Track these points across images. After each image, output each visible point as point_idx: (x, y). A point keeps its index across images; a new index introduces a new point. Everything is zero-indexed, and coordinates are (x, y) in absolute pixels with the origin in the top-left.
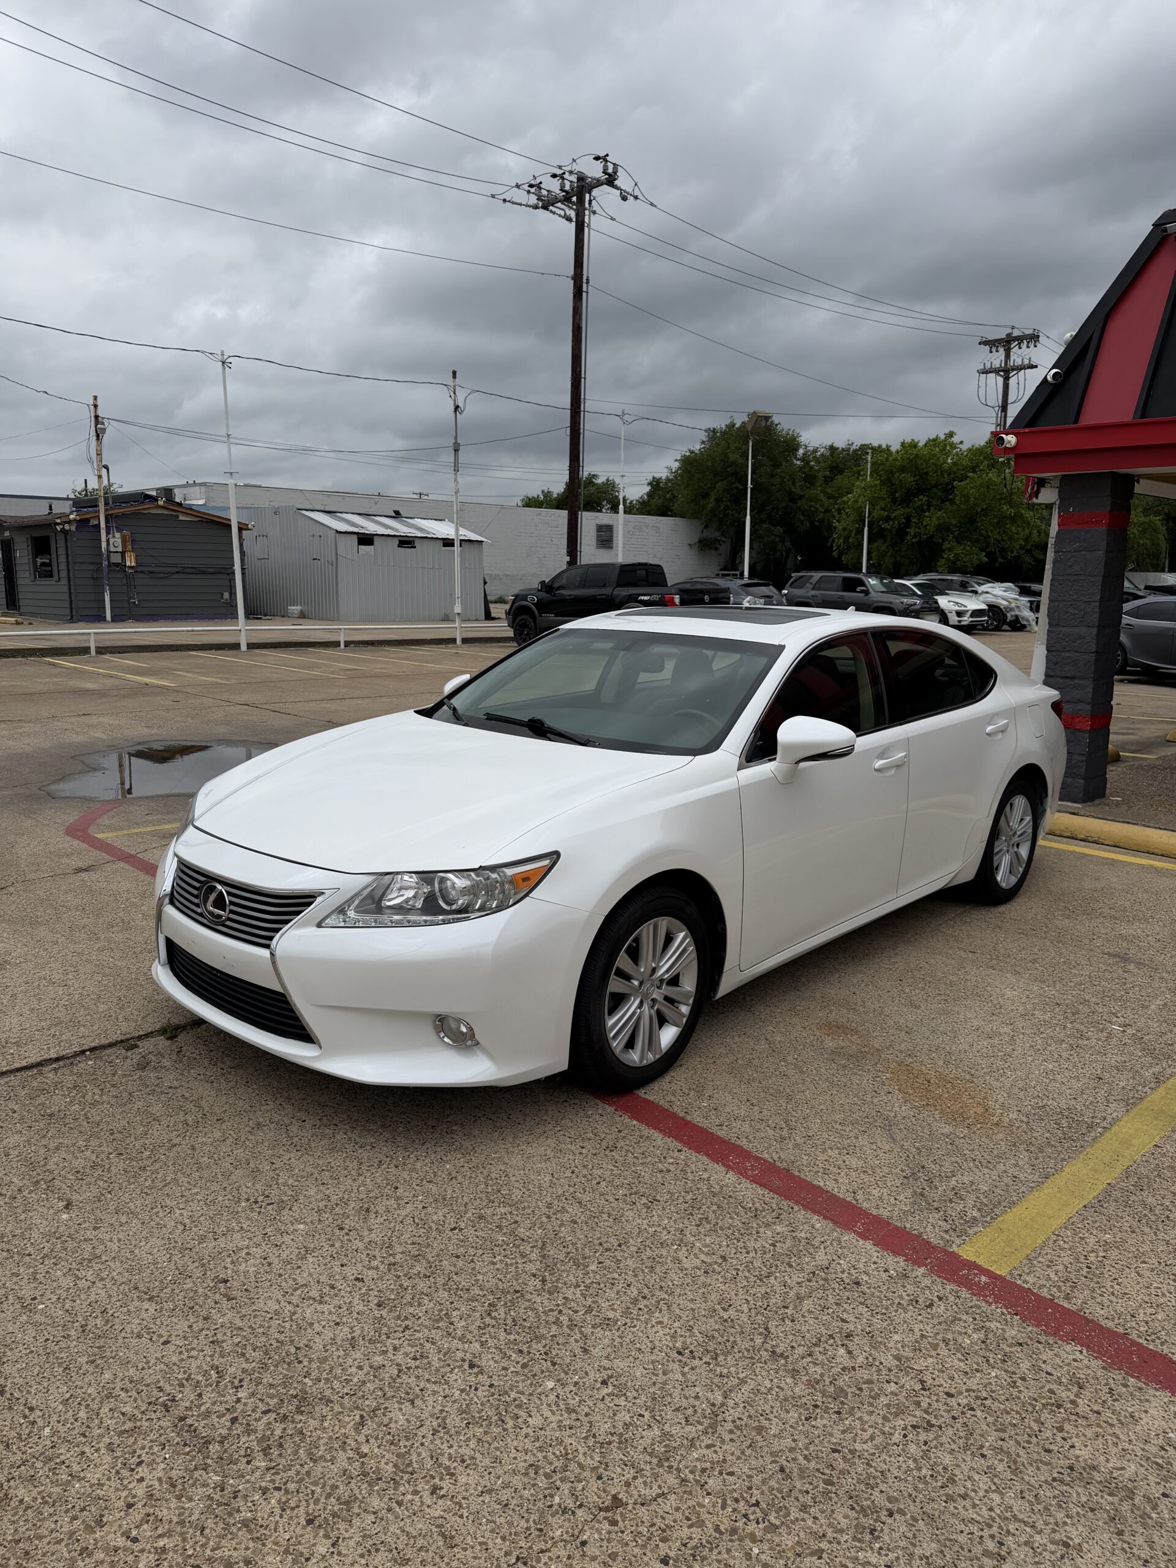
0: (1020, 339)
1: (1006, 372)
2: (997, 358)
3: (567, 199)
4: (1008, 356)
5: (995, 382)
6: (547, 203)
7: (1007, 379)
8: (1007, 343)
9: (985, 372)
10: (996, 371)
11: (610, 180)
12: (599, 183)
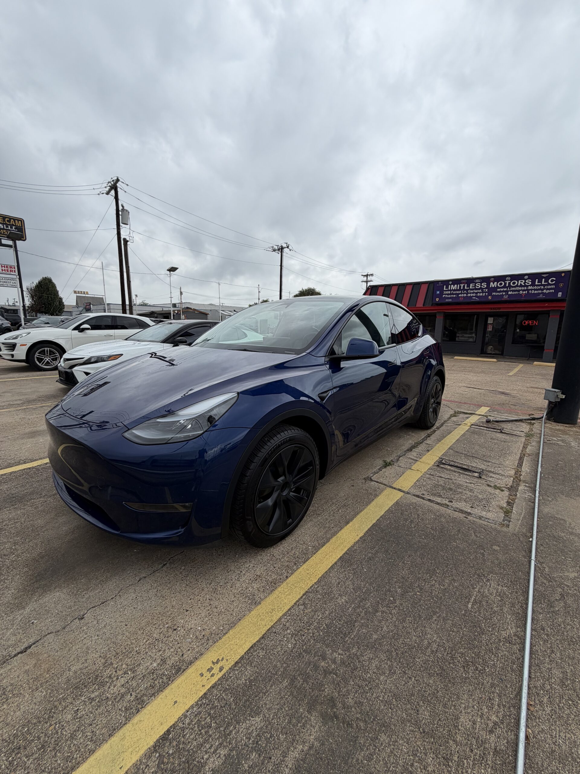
0: (370, 275)
1: (367, 282)
2: (365, 279)
3: (279, 250)
4: (367, 279)
5: (365, 284)
6: (274, 250)
7: (367, 283)
8: (367, 276)
9: (363, 282)
10: (365, 282)
11: (288, 247)
12: (285, 248)
